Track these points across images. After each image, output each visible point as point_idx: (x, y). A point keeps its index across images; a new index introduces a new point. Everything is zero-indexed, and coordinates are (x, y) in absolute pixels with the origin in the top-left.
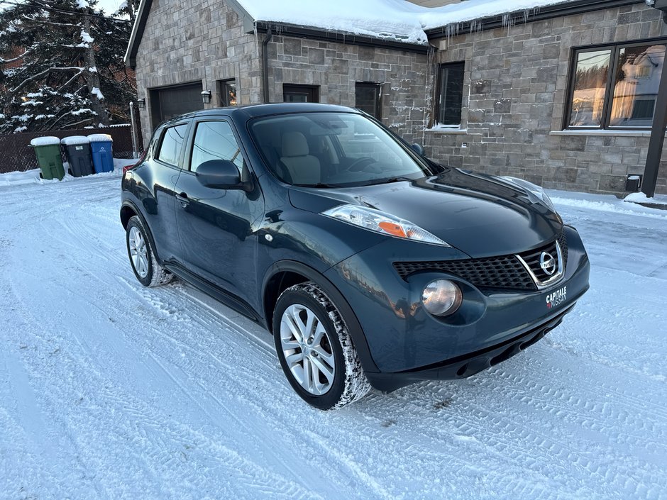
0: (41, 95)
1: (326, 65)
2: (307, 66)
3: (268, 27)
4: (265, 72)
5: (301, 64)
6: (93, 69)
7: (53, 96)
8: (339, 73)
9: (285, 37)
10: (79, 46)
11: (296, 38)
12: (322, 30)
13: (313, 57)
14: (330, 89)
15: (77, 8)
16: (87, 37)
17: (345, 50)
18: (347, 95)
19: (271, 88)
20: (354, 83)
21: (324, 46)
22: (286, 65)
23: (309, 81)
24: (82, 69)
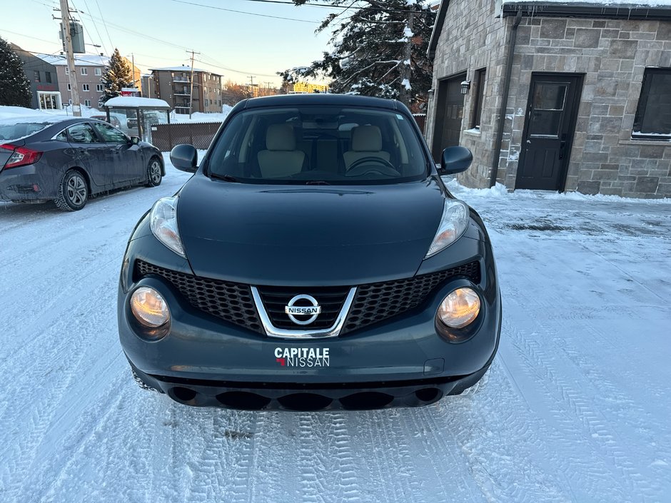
0: (360, 86)
1: (599, 48)
2: (570, 51)
3: (517, 9)
4: (511, 59)
5: (563, 49)
6: (408, 62)
7: (369, 87)
8: (620, 58)
9: (545, 18)
10: (400, 41)
11: (560, 18)
12: (594, 6)
13: (581, 39)
14: (601, 78)
15: (406, 6)
16: (408, 32)
17: (636, 28)
18: (629, 84)
19: (514, 78)
20: (643, 71)
21: (602, 25)
22: (541, 50)
23: (571, 67)
24: (399, 62)
